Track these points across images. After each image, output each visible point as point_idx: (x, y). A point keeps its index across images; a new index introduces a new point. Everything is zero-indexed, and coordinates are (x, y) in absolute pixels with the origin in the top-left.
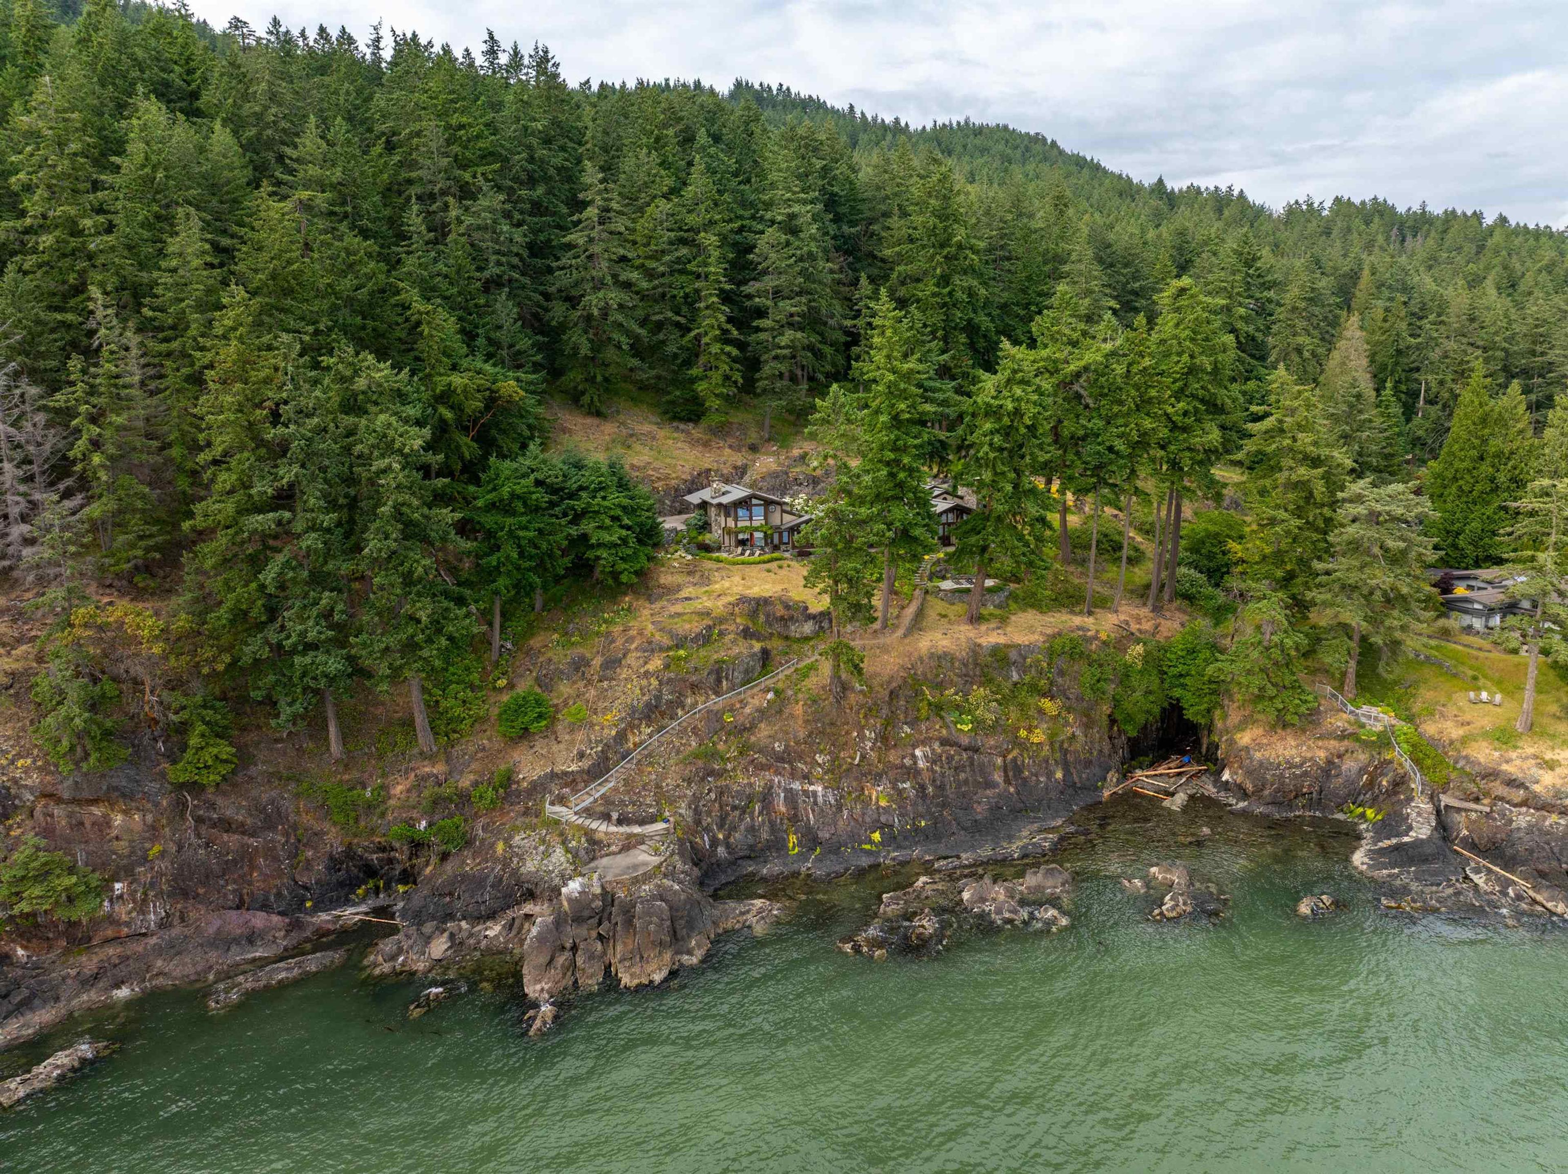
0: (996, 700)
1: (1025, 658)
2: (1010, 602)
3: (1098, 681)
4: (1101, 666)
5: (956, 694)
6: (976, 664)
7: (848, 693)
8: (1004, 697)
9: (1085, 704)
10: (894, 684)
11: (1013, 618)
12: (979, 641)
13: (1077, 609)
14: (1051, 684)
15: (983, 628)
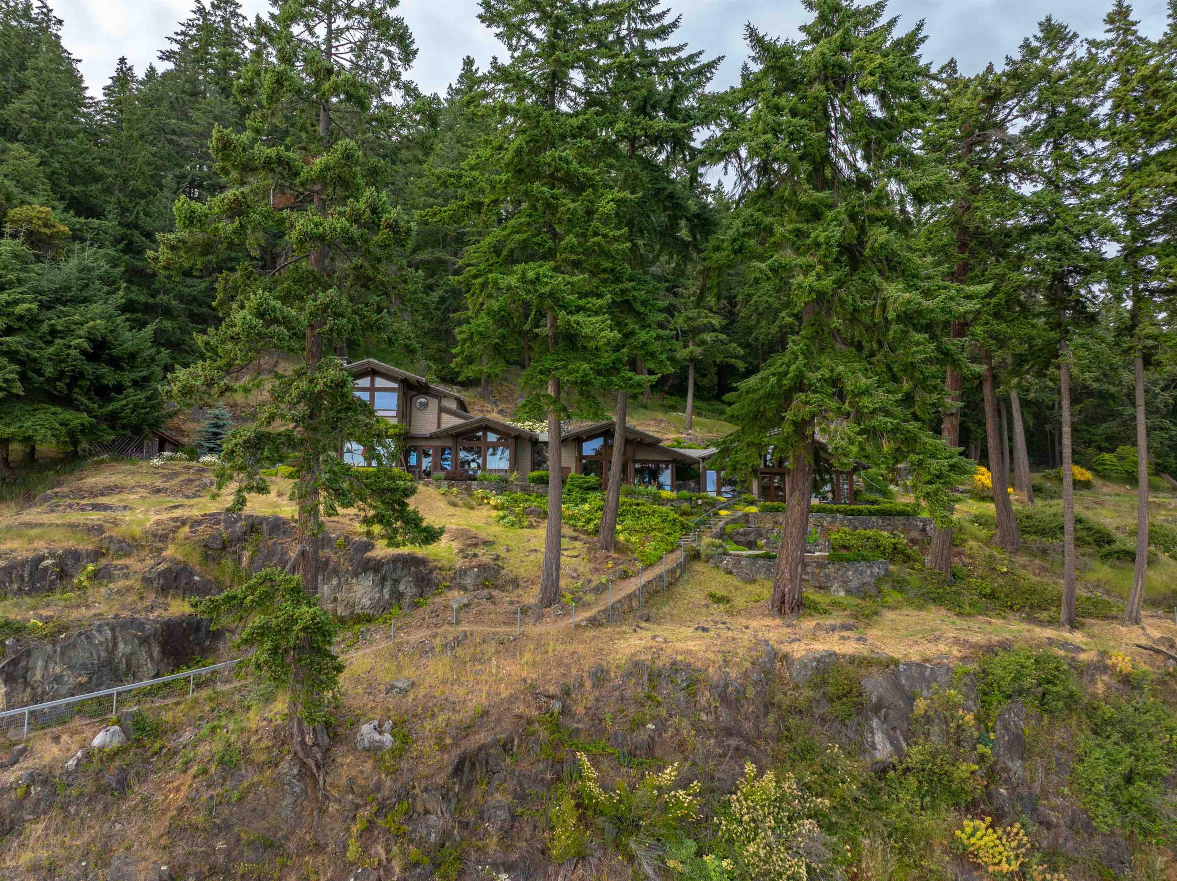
0: (815, 815)
1: (911, 699)
2: (886, 588)
3: (1129, 779)
4: (1129, 737)
5: (684, 784)
6: (769, 706)
7: (339, 751)
8: (840, 808)
9: (1098, 845)
10: (481, 737)
11: (889, 615)
12: (786, 648)
13: (1044, 616)
14: (992, 774)
15: (808, 624)
